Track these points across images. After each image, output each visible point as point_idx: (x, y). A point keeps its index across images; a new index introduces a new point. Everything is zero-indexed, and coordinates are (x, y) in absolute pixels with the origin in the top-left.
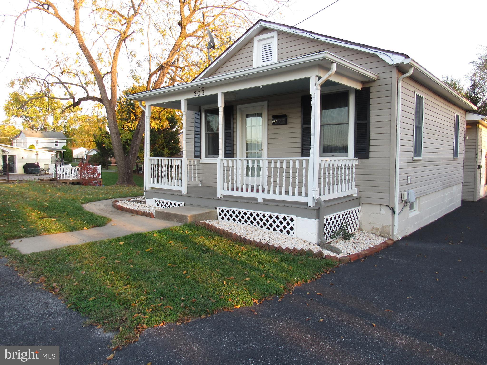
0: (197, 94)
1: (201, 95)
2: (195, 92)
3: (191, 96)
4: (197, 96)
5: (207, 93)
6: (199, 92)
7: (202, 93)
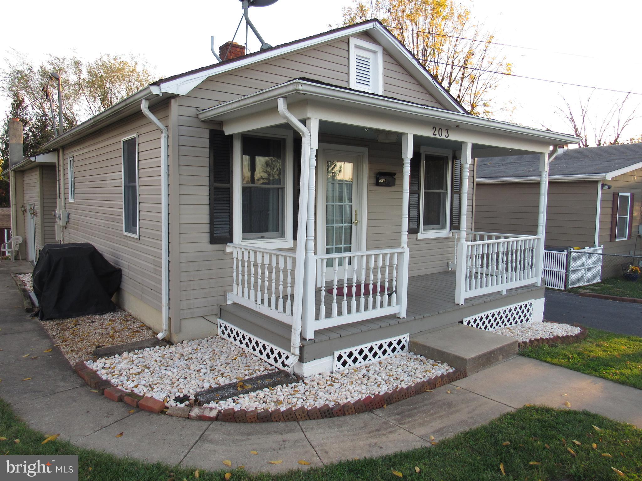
0: (437, 133)
1: (443, 137)
2: (434, 128)
3: (427, 133)
4: (437, 136)
5: (454, 137)
6: (440, 130)
7: (445, 133)
